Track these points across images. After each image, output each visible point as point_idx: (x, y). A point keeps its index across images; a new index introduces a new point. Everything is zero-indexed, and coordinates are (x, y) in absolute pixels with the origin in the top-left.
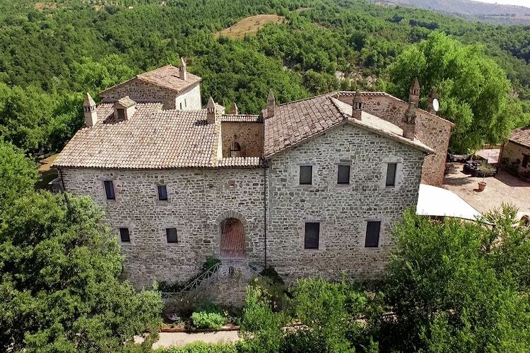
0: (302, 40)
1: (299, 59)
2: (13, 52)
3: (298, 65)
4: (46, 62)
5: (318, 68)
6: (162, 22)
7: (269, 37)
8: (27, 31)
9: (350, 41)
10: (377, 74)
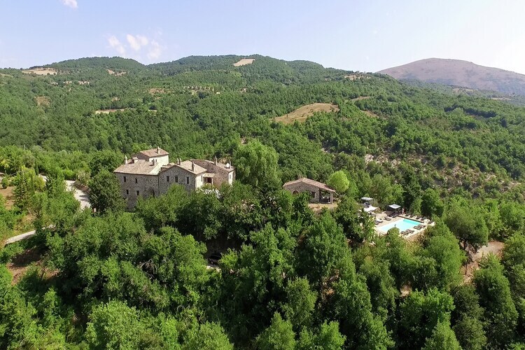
0: (341, 127)
1: (335, 143)
2: (127, 127)
3: (333, 148)
4: (147, 135)
5: (349, 151)
6: (239, 106)
7: (315, 123)
8: (139, 112)
9: (384, 129)
10: (402, 157)
